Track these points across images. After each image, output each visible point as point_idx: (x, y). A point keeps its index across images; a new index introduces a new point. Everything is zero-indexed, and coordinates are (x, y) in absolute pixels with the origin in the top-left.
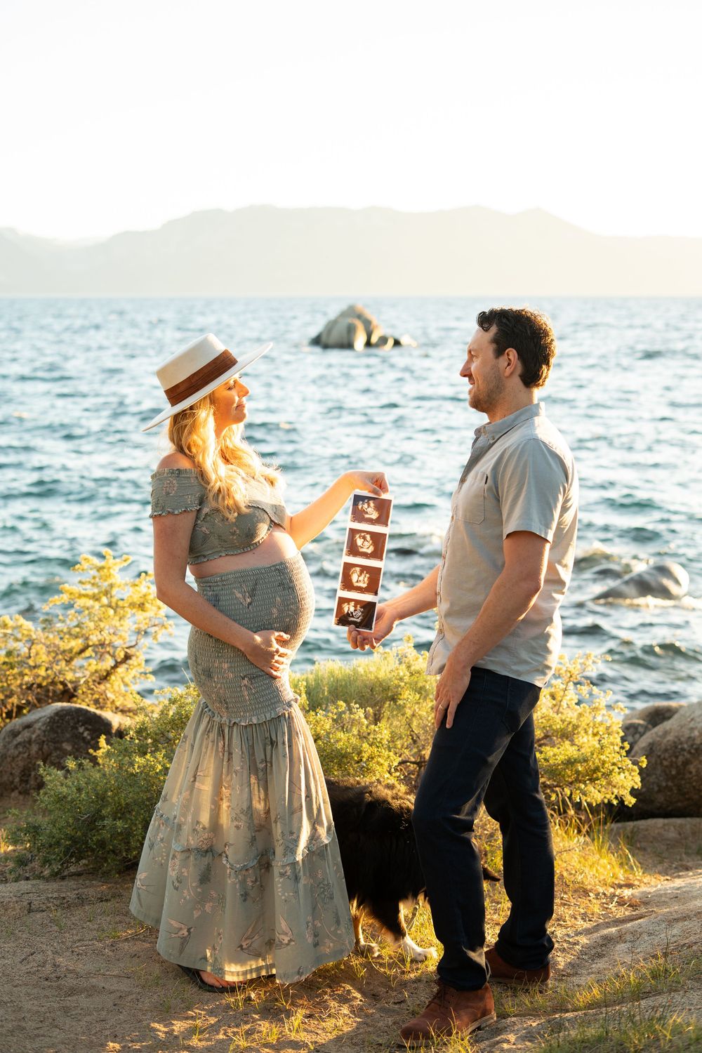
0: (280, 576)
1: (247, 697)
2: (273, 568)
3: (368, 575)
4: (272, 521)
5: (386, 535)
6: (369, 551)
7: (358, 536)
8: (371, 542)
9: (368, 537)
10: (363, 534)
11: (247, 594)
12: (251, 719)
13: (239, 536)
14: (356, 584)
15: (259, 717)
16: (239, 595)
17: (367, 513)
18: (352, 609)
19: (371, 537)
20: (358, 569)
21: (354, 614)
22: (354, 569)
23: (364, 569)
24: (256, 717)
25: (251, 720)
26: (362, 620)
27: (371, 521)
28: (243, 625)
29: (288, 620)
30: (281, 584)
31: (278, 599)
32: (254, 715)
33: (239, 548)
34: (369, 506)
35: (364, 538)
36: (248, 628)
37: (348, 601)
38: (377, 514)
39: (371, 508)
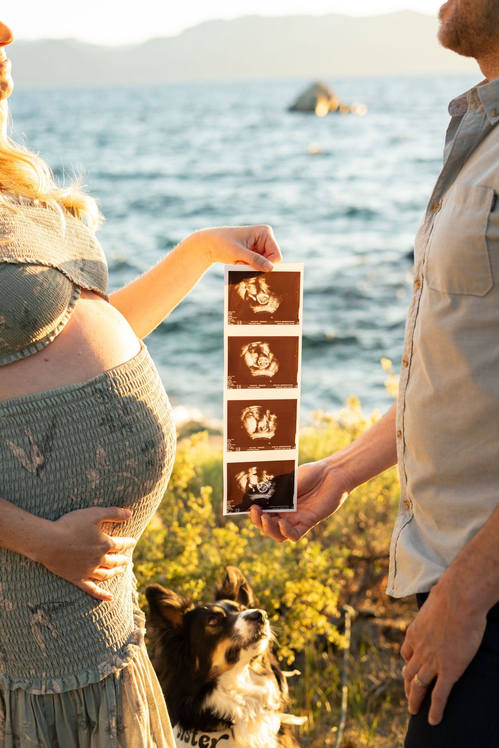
0: (104, 403)
1: (43, 646)
2: (89, 390)
3: (273, 417)
4: (76, 286)
5: (297, 338)
6: (271, 373)
7: (245, 349)
8: (271, 356)
9: (265, 348)
10: (254, 345)
11: (35, 448)
12: (51, 684)
13: (7, 327)
14: (255, 436)
15: (65, 680)
16: (18, 452)
17: (257, 303)
18: (254, 480)
19: (269, 347)
20: (254, 409)
21: (258, 487)
22: (247, 410)
23: (265, 406)
24: (60, 680)
25: (51, 686)
27: (266, 318)
28: (28, 509)
29: (121, 488)
30: (107, 420)
31: (101, 451)
32: (55, 677)
33: (12, 352)
34: (259, 290)
35: (259, 351)
36: (39, 515)
37: (245, 467)
38: (275, 302)
39: (264, 292)
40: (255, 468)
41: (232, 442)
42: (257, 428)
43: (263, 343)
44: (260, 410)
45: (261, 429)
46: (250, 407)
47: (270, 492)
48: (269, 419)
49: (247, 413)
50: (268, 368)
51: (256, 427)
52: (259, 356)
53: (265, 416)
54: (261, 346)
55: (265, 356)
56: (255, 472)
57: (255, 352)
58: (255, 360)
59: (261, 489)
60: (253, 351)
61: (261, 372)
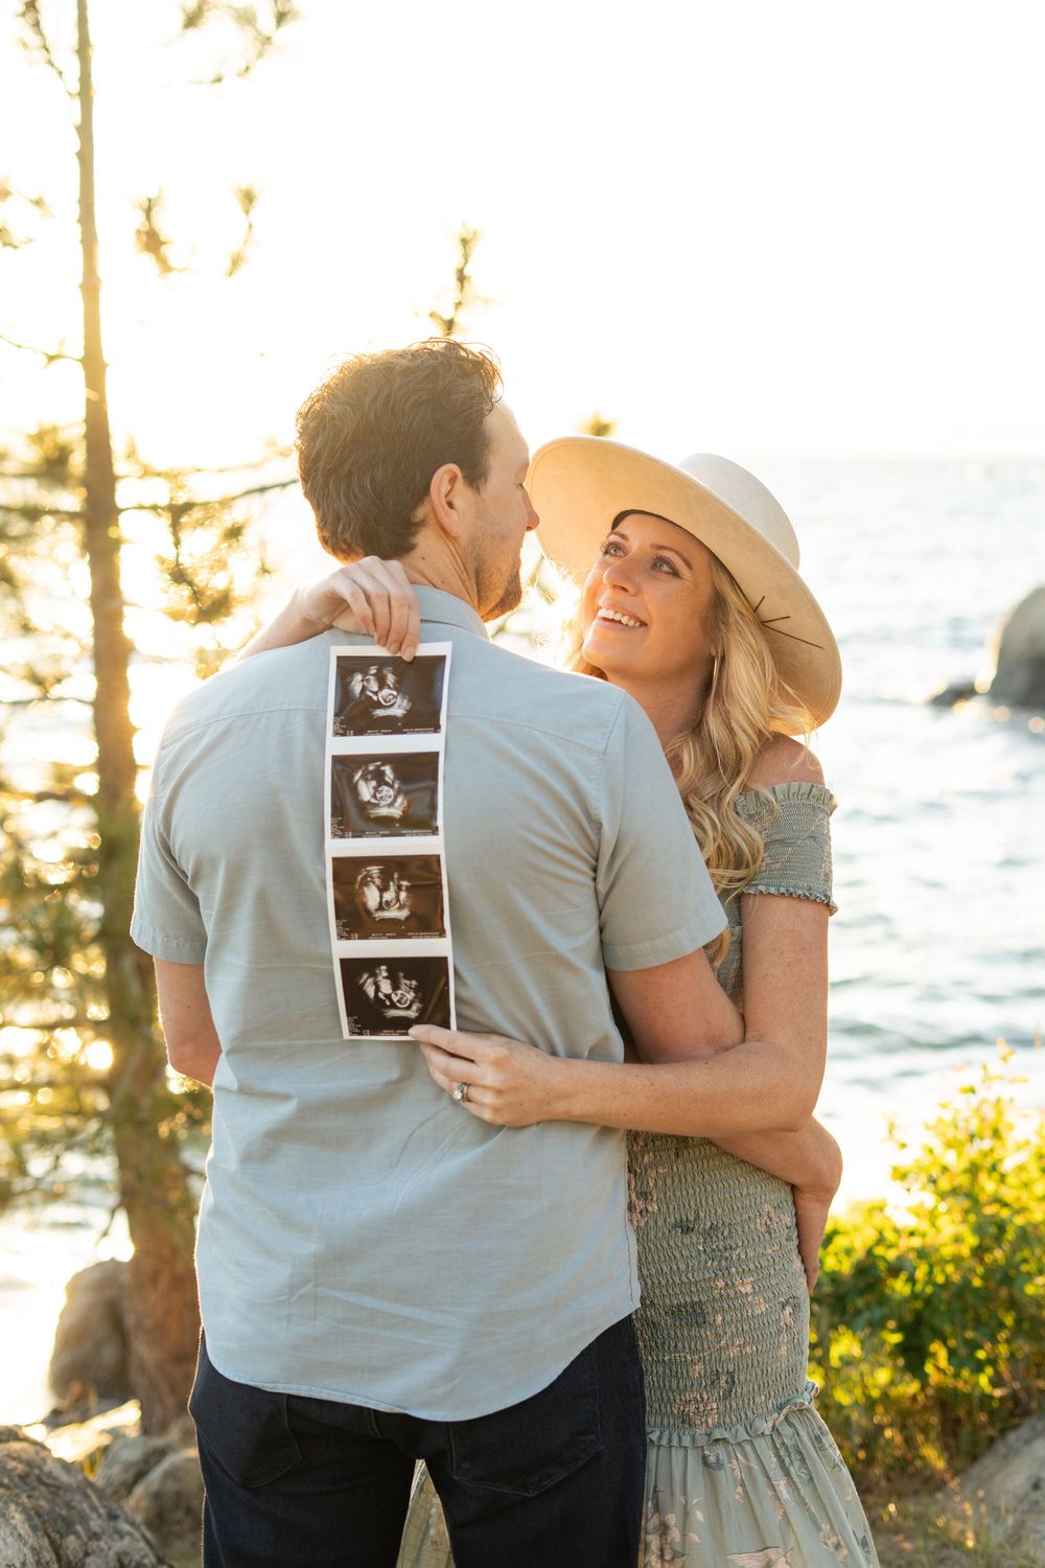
3: (404, 884)
5: (436, 755)
6: (396, 812)
7: (359, 774)
8: (397, 784)
9: (388, 772)
10: (372, 767)
14: (379, 915)
17: (379, 705)
18: (386, 987)
19: (395, 771)
20: (375, 870)
21: (395, 998)
22: (363, 872)
23: (393, 867)
26: (418, 1010)
27: (392, 726)
34: (382, 684)
35: (379, 777)
37: (370, 965)
38: (405, 701)
39: (389, 688)
40: (383, 968)
41: (344, 925)
42: (381, 903)
43: (384, 765)
44: (382, 872)
45: (388, 903)
46: (368, 868)
47: (414, 1007)
48: (399, 888)
49: (364, 878)
50: (391, 805)
51: (378, 900)
52: (379, 785)
53: (391, 884)
54: (382, 768)
55: (387, 784)
56: (385, 974)
57: (372, 779)
58: (372, 792)
59: (399, 1001)
60: (370, 777)
61: (384, 811)
